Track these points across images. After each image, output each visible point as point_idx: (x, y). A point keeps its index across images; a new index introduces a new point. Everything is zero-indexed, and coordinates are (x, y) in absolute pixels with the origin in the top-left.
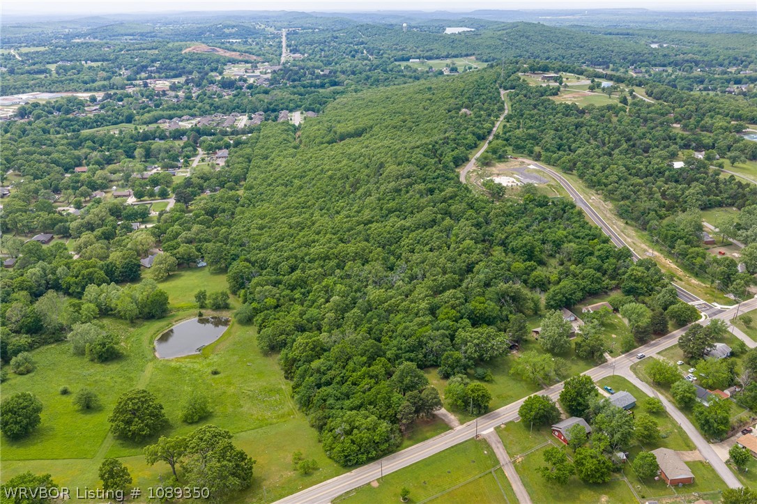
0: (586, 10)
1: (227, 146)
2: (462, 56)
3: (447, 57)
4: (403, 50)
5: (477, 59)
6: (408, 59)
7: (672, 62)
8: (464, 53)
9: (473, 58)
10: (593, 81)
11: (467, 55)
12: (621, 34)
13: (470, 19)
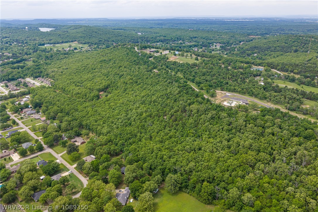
0: (87, 19)
1: (27, 106)
2: (70, 42)
3: (62, 42)
4: (35, 40)
5: (79, 43)
6: (43, 45)
7: (160, 40)
8: (71, 40)
9: (76, 42)
10: (170, 52)
11: (72, 41)
12: (119, 29)
13: (46, 24)
